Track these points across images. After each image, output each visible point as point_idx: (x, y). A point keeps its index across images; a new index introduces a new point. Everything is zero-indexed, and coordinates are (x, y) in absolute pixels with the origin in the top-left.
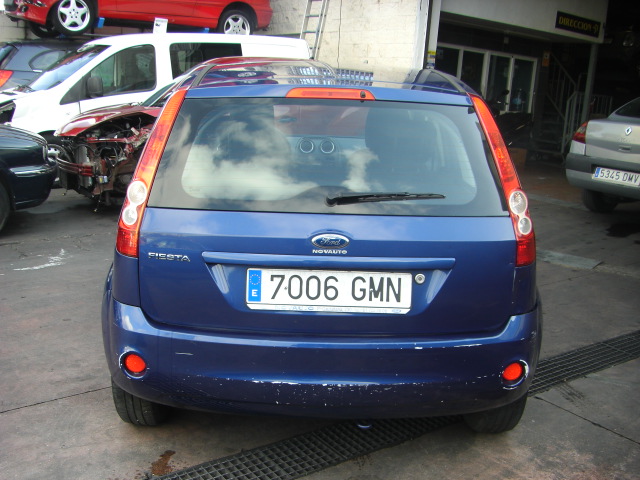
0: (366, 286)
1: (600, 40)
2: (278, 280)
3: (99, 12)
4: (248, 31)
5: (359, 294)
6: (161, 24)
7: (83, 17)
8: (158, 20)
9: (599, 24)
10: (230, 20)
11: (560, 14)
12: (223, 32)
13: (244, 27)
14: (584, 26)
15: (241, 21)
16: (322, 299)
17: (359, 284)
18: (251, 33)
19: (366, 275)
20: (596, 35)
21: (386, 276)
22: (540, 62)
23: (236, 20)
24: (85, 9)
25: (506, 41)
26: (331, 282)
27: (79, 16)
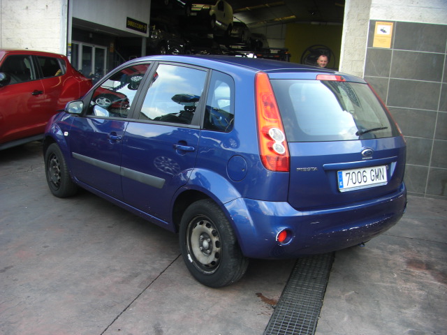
1: (147, 35)
2: (348, 175)
5: (373, 178)
9: (146, 25)
11: (128, 19)
14: (140, 27)
16: (362, 183)
17: (372, 173)
19: (374, 168)
20: (145, 32)
21: (379, 168)
22: (108, 49)
25: (91, 36)
26: (365, 174)
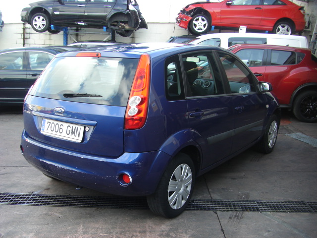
0: (71, 129)
2: (49, 123)
3: (212, 23)
4: (290, 33)
5: (68, 133)
6: (243, 29)
7: (205, 26)
8: (241, 27)
10: (280, 27)
12: (275, 33)
13: (288, 30)
15: (286, 27)
16: (58, 133)
17: (69, 128)
18: (291, 34)
19: (71, 125)
21: (77, 126)
23: (283, 27)
24: (206, 22)
26: (62, 127)
27: (203, 25)
